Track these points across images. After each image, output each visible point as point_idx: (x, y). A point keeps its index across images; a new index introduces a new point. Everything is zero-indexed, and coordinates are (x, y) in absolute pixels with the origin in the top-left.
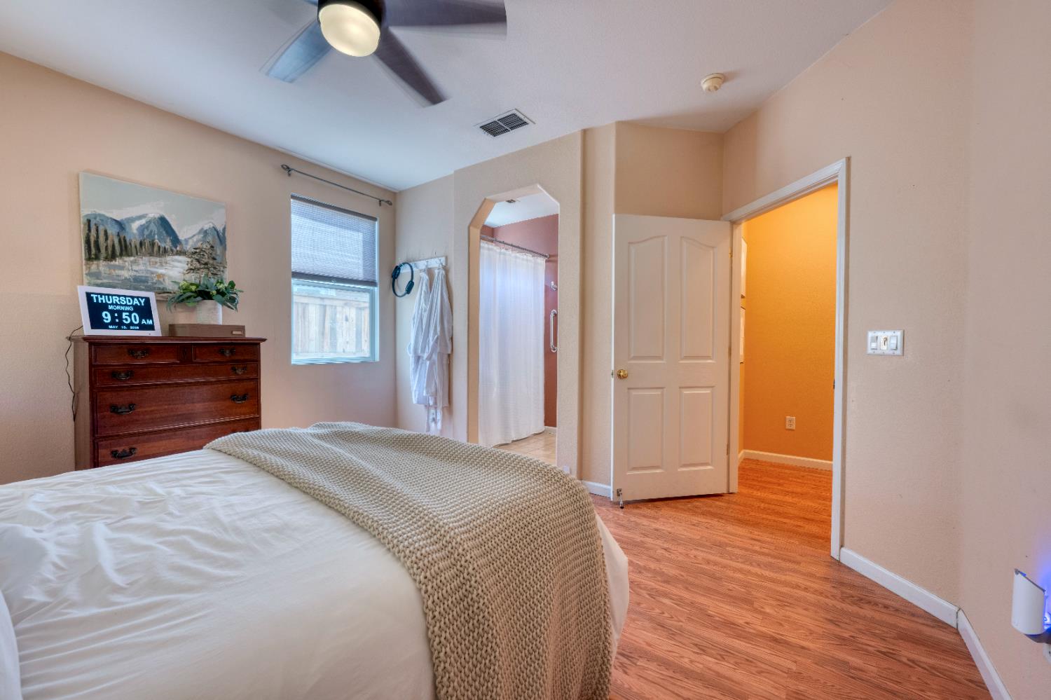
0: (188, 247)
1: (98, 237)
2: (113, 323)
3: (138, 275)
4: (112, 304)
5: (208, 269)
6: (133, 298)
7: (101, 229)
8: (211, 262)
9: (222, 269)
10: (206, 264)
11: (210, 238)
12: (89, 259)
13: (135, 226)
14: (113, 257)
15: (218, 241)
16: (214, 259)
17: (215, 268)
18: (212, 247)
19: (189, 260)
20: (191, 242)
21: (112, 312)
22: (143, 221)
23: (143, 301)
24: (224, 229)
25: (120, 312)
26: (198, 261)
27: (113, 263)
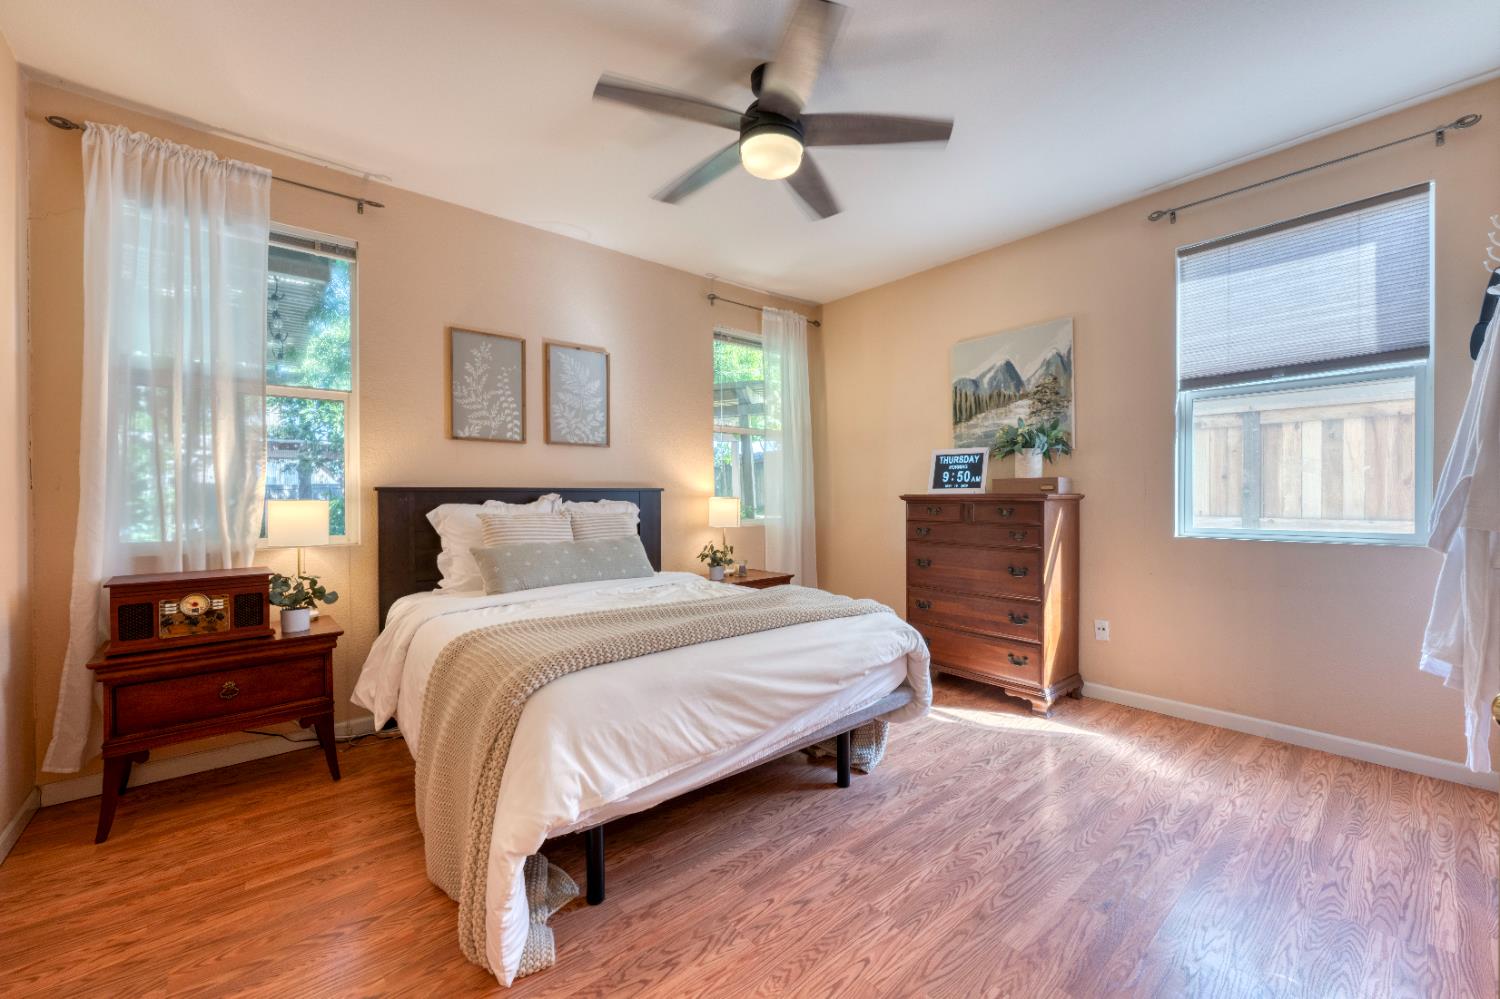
0: (1030, 387)
1: (961, 401)
2: (949, 482)
3: (988, 429)
4: (953, 464)
5: (1050, 408)
6: (969, 455)
7: (964, 391)
8: (1054, 398)
9: (1066, 403)
10: (1048, 402)
11: (1053, 369)
12: (957, 422)
13: (986, 380)
14: (970, 417)
15: (1061, 370)
16: (1057, 393)
17: (1058, 405)
18: (1055, 379)
19: (1031, 402)
20: (1033, 381)
21: (951, 471)
22: (992, 374)
23: (977, 458)
24: (1069, 352)
25: (956, 471)
26: (1040, 401)
27: (972, 422)
